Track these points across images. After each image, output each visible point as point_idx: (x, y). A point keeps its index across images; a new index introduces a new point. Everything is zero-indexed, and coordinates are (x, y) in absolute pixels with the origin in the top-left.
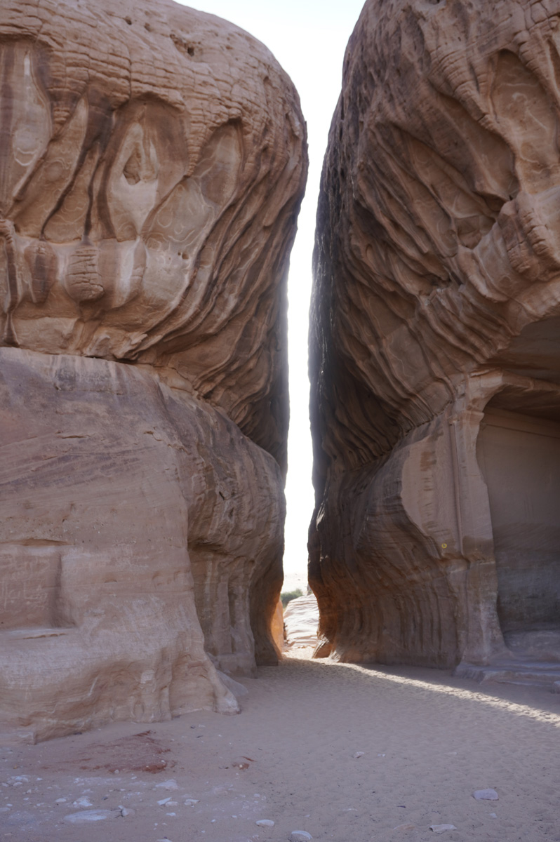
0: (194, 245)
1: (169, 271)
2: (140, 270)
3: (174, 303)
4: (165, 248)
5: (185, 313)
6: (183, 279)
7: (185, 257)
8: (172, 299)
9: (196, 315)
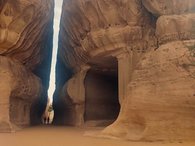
0: (21, 31)
1: (14, 36)
2: (6, 36)
3: (15, 44)
4: (13, 31)
5: (18, 46)
6: (17, 38)
7: (18, 34)
8: (14, 43)
9: (20, 47)
